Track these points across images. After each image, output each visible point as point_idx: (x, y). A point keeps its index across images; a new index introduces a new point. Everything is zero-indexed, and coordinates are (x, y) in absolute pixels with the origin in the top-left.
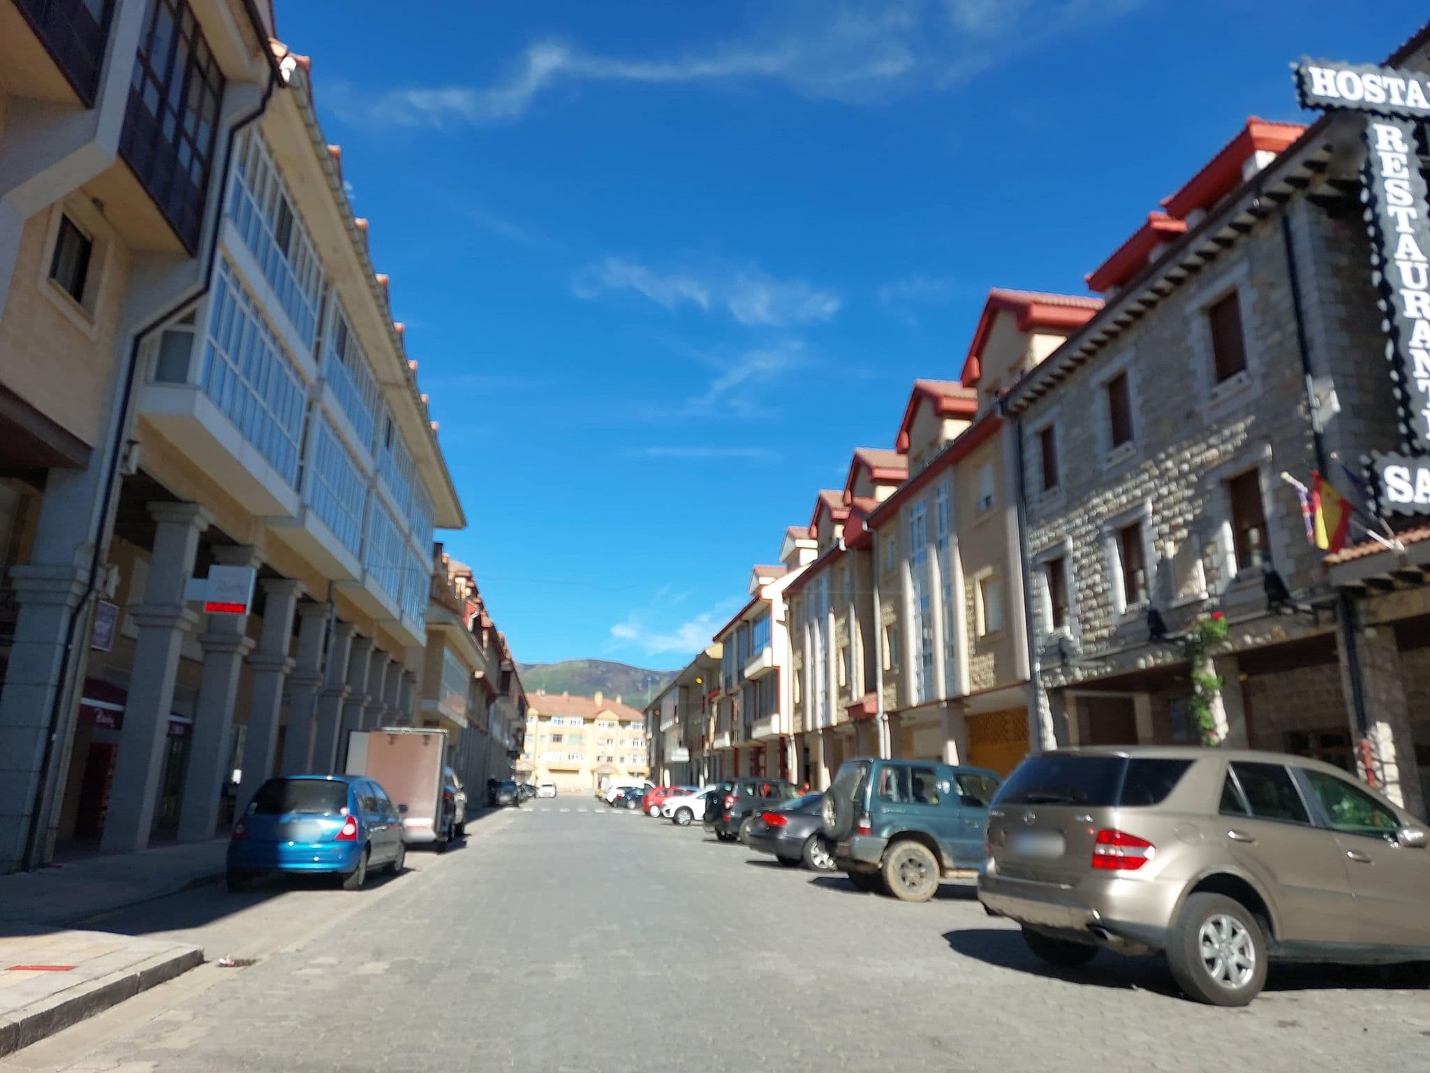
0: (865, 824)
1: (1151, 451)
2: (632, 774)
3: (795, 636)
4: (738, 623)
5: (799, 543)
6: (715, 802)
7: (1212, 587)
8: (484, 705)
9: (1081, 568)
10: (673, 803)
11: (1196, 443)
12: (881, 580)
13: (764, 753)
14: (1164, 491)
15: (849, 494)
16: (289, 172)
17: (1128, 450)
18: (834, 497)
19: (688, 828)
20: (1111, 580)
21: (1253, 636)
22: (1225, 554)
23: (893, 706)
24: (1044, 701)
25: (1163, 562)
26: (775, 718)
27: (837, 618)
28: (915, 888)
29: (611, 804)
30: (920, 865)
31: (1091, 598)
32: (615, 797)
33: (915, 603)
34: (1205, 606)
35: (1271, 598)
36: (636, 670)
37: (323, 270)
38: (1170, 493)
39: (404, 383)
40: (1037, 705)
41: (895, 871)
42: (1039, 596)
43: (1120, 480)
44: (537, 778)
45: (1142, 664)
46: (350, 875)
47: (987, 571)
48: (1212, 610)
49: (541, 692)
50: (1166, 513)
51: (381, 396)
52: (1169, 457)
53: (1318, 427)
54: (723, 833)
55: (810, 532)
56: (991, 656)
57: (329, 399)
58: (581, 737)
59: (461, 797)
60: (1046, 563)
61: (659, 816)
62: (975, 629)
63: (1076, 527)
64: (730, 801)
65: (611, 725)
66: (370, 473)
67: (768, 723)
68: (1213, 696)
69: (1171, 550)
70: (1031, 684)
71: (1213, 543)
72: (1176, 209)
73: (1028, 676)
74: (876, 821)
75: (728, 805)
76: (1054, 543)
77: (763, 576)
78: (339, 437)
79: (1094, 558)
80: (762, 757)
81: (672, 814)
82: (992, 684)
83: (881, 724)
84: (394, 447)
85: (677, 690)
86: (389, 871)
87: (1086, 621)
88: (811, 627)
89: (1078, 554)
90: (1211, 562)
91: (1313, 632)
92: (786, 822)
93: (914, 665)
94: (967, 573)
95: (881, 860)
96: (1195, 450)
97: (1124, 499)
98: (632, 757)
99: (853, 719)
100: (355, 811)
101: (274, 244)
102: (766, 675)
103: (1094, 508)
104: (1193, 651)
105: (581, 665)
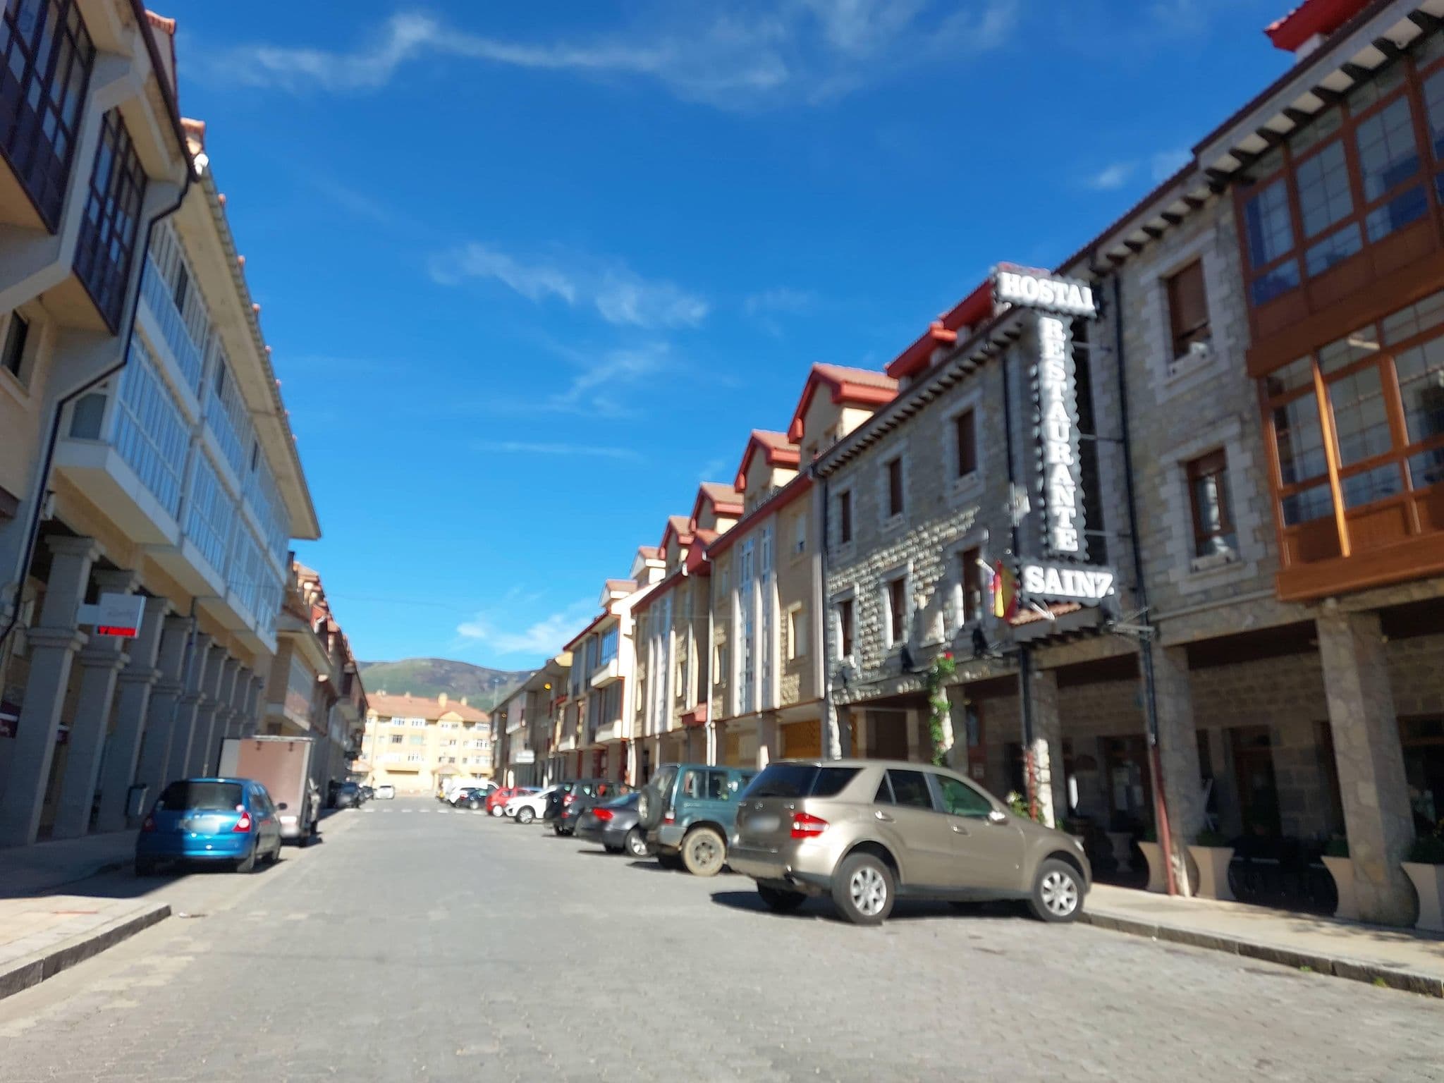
0: (670, 816)
1: (915, 523)
2: (475, 775)
3: (640, 649)
4: (588, 635)
5: (649, 563)
6: (555, 801)
7: (947, 634)
8: (324, 707)
9: (864, 610)
10: (516, 803)
11: (943, 521)
12: (716, 605)
13: (607, 755)
14: (921, 555)
15: (694, 523)
16: (188, 241)
17: (899, 520)
18: (682, 523)
19: (529, 826)
20: (883, 622)
21: (970, 673)
22: (956, 608)
23: (720, 716)
24: (833, 715)
25: (917, 611)
26: (617, 724)
27: (677, 635)
28: (705, 866)
29: (454, 805)
30: (710, 847)
31: (869, 635)
32: (459, 797)
33: (741, 626)
34: (943, 647)
35: (976, 647)
36: (483, 670)
37: (209, 318)
38: (925, 558)
39: (274, 412)
40: (828, 718)
41: (690, 852)
42: (834, 630)
43: (892, 543)
44: (374, 779)
45: (900, 689)
46: (243, 860)
47: (797, 605)
48: (947, 651)
49: (381, 692)
50: (922, 573)
51: (250, 422)
52: (925, 529)
53: (1016, 523)
54: (561, 829)
55: (659, 553)
56: (797, 676)
57: (209, 436)
58: (422, 738)
59: (316, 798)
60: (840, 603)
61: (502, 816)
62: (786, 653)
63: (862, 576)
64: (568, 800)
65: (455, 726)
66: (238, 495)
67: (611, 728)
68: (944, 716)
69: (923, 602)
70: (824, 701)
71: (950, 600)
72: (949, 323)
73: (822, 695)
74: (678, 814)
75: (566, 804)
76: (846, 588)
77: (615, 590)
78: (213, 467)
79: (873, 602)
80: (604, 760)
81: (515, 813)
82: (796, 700)
83: (709, 731)
84: (258, 469)
85: (525, 695)
86: (268, 861)
87: (865, 653)
88: (655, 642)
89: (862, 599)
90: (948, 614)
91: (1005, 672)
92: (612, 816)
93: (738, 681)
94: (783, 605)
95: (681, 844)
96: (942, 526)
97: (895, 558)
98: (475, 758)
99: (685, 726)
100: (248, 808)
101: (174, 306)
102: (612, 684)
103: (875, 562)
104: (932, 681)
105: (424, 664)
